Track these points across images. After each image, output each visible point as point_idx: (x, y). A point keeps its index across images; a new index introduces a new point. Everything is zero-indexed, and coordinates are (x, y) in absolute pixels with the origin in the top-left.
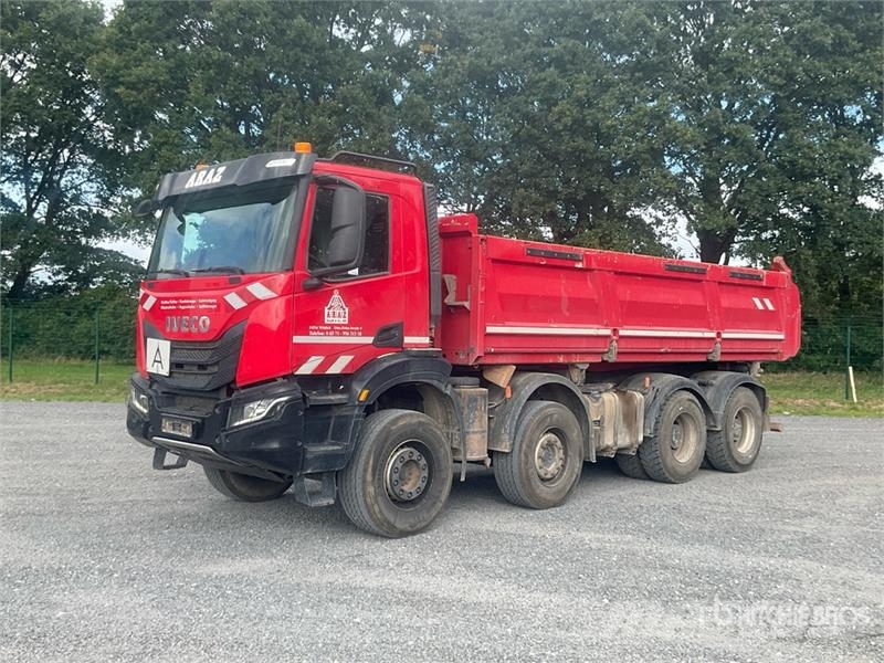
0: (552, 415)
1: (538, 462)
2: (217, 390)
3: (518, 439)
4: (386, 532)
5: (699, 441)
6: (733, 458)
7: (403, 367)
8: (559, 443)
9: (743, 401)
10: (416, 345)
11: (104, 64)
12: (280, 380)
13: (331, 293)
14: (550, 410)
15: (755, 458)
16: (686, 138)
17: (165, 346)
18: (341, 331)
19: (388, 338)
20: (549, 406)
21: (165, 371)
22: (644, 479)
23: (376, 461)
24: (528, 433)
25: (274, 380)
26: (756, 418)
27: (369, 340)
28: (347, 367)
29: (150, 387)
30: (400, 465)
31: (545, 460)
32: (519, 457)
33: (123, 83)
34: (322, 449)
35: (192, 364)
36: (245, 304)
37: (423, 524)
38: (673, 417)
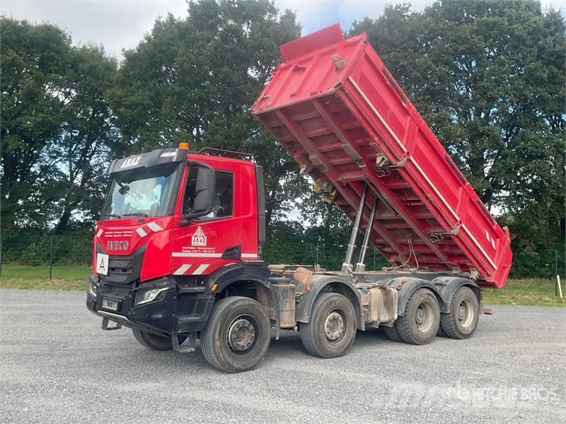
0: (336, 301)
1: (327, 330)
2: (131, 283)
3: (314, 316)
4: (228, 370)
5: (435, 319)
6: (458, 330)
7: (240, 271)
8: (341, 318)
9: (464, 295)
10: (249, 259)
11: (113, 94)
12: (164, 278)
13: (196, 228)
14: (335, 298)
15: (473, 331)
16: (456, 134)
17: (106, 257)
18: (202, 250)
19: (232, 254)
20: (334, 296)
21: (105, 272)
22: (400, 342)
23: (221, 327)
24: (320, 312)
25: (161, 278)
26: (474, 306)
27: (220, 255)
28: (205, 271)
29: (99, 282)
30: (237, 330)
31: (332, 329)
32: (314, 326)
33: (123, 105)
34: (189, 318)
35: (119, 268)
36: (146, 234)
37: (251, 365)
38: (417, 304)
